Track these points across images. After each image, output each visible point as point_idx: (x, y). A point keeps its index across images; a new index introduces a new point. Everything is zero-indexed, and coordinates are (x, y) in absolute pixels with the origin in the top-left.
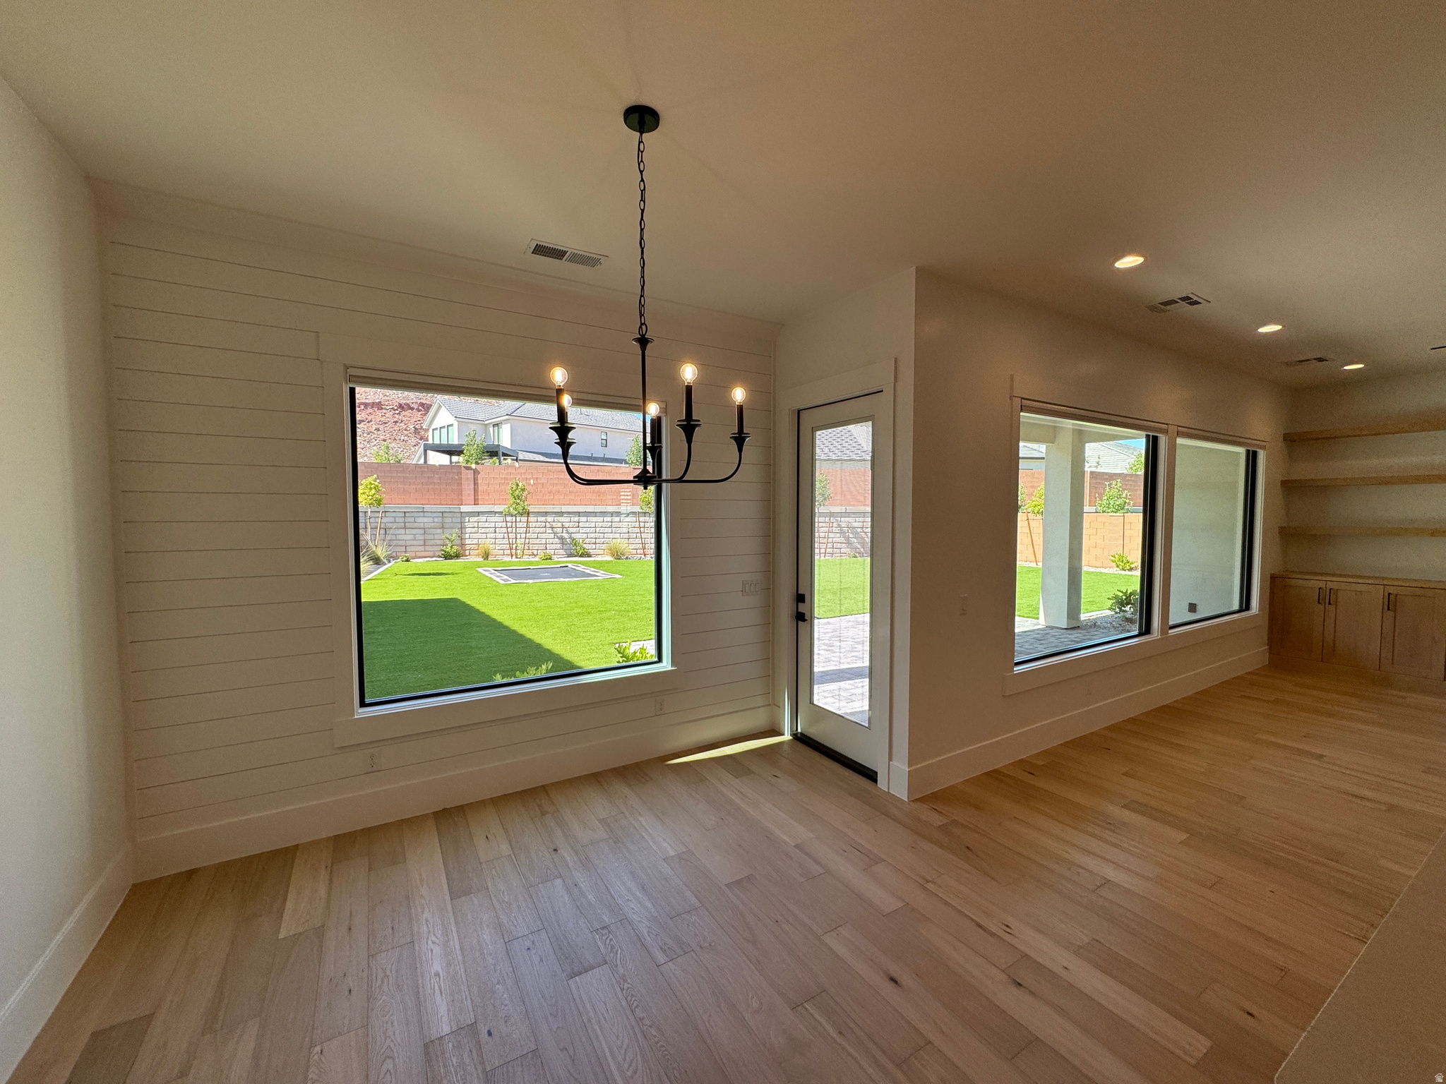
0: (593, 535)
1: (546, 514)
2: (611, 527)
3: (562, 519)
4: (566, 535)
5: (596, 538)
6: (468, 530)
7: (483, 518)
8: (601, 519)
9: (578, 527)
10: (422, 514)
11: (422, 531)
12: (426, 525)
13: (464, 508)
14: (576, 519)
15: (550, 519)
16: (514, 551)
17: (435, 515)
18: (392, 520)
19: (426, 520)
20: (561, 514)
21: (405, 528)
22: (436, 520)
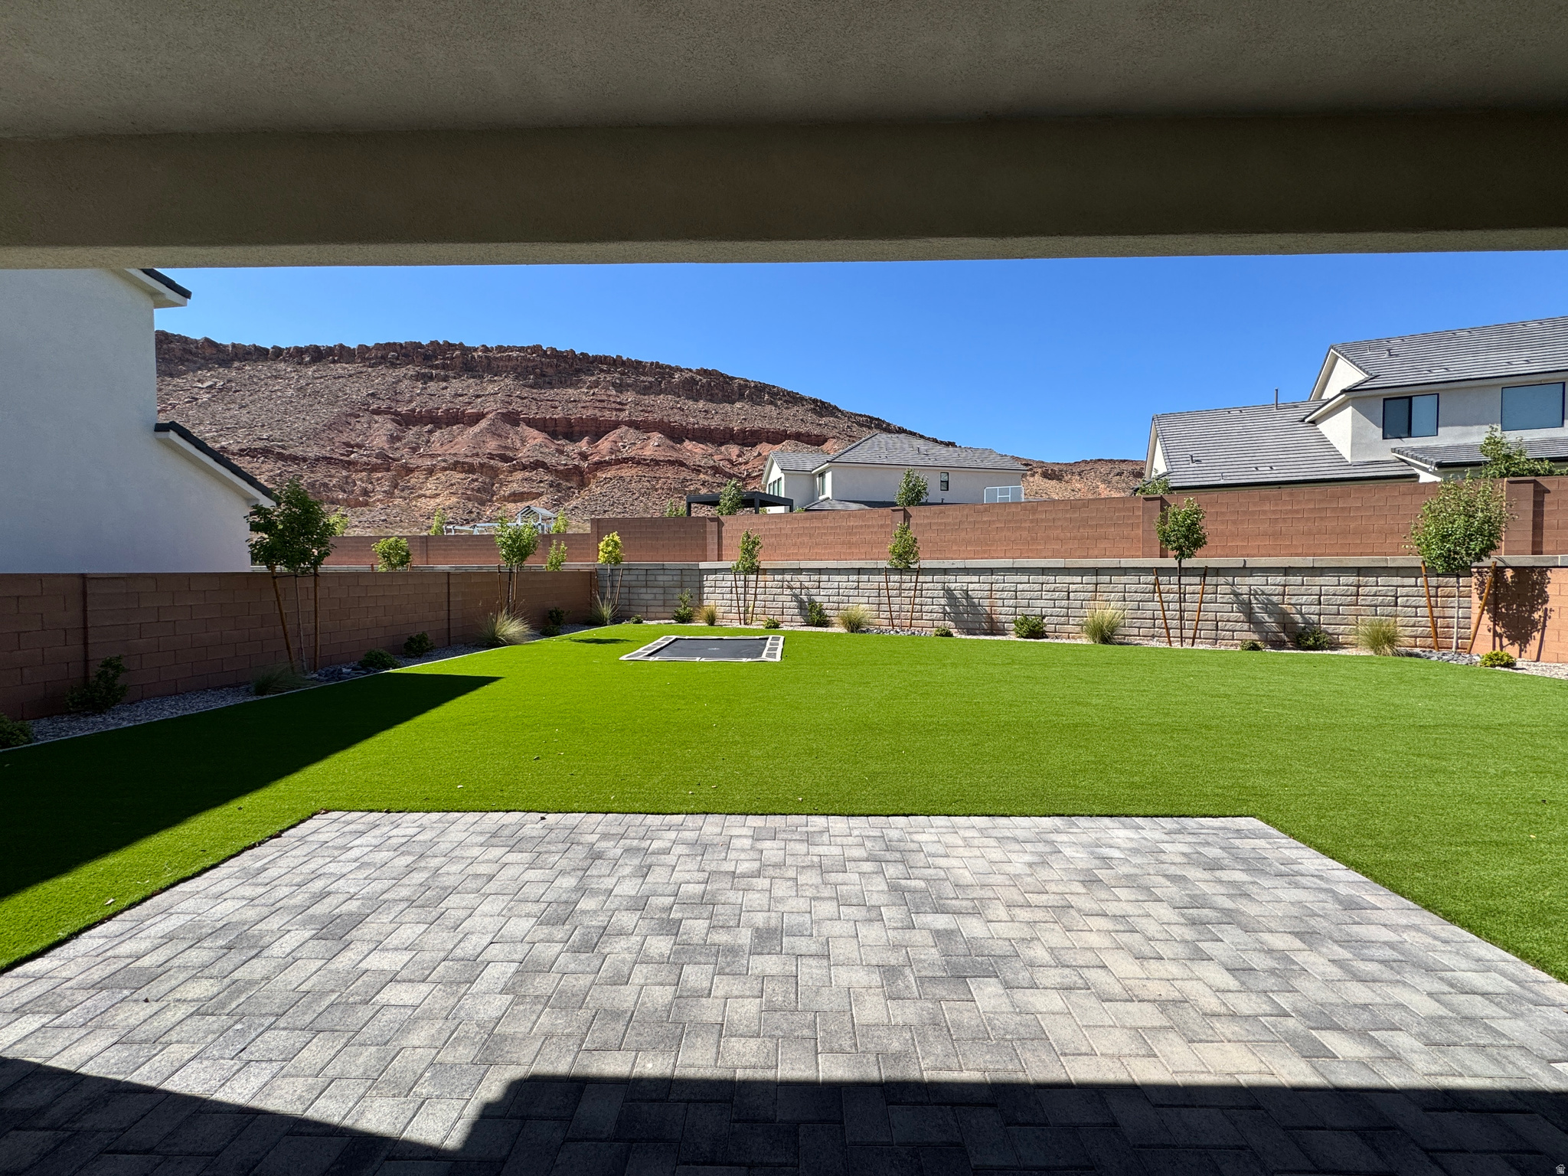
0: (835, 598)
1: (783, 571)
2: (858, 588)
3: (802, 578)
4: (805, 598)
5: (839, 603)
6: (706, 590)
7: (720, 576)
8: (845, 578)
9: (819, 588)
10: (662, 572)
11: (661, 591)
12: (667, 584)
13: (703, 565)
14: (816, 577)
15: (788, 577)
16: (742, 616)
17: (674, 573)
18: (634, 578)
19: (666, 578)
20: (799, 571)
21: (646, 586)
22: (675, 578)
